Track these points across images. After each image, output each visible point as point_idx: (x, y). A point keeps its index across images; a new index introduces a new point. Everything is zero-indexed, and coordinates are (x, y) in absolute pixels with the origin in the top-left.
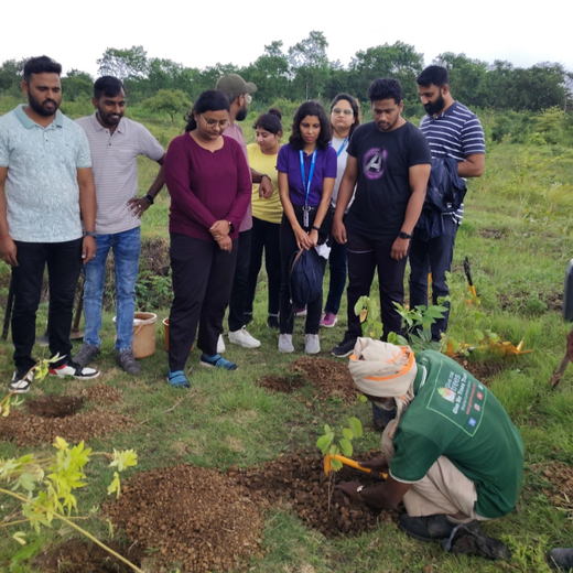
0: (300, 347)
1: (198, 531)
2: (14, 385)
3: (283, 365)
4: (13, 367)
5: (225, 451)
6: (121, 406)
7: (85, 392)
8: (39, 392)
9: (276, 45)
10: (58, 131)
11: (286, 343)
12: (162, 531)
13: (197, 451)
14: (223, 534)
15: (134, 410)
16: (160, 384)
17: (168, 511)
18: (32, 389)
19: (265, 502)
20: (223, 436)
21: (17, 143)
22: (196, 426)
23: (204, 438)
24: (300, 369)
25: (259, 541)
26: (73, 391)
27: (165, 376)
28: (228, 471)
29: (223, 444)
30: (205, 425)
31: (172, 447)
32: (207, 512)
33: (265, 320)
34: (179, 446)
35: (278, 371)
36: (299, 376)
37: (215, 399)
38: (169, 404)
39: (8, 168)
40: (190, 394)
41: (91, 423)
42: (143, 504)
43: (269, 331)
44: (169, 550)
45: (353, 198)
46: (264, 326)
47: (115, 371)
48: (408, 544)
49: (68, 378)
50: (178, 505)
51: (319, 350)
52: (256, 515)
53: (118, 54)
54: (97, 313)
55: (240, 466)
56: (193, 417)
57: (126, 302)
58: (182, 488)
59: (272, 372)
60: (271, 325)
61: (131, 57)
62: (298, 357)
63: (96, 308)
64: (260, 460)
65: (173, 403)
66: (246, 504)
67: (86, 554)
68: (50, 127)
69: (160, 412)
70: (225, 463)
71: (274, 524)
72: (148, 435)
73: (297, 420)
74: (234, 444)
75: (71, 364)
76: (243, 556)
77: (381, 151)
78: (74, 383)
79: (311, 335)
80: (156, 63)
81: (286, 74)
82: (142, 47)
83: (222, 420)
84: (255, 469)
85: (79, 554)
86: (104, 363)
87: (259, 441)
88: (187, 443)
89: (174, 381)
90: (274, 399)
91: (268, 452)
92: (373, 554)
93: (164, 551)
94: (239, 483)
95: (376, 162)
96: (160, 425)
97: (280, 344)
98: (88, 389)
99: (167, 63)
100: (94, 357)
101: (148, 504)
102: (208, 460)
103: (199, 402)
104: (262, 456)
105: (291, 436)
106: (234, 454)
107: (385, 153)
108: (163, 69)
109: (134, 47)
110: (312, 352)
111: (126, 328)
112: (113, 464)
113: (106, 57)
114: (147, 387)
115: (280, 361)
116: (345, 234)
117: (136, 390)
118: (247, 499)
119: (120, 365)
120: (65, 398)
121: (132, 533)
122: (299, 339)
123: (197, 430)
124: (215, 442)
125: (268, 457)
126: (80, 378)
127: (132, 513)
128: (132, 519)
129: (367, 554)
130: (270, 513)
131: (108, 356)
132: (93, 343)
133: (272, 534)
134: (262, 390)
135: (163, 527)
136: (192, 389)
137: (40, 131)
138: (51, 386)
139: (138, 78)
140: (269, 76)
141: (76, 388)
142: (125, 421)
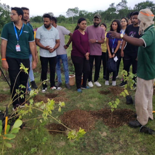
0: (111, 84)
1: (80, 123)
2: (43, 91)
3: (106, 88)
4: (42, 87)
5: (89, 107)
6: (66, 96)
7: (58, 93)
8: (48, 93)
9: (113, 4)
10: (52, 31)
11: (107, 83)
12: (72, 123)
13: (82, 107)
14: (86, 124)
15: (69, 97)
16: (75, 92)
17: (74, 118)
18: (46, 92)
19: (97, 118)
20: (88, 104)
21: (42, 34)
22: (83, 101)
23: (84, 104)
24: (110, 89)
25: (94, 126)
26: (55, 93)
27: (77, 90)
28: (89, 111)
29: (88, 105)
30: (85, 101)
31: (76, 106)
32: (82, 119)
33: (102, 77)
34: (78, 105)
35: (104, 90)
36: (109, 91)
37: (87, 95)
38: (77, 96)
39: (40, 39)
40: (82, 94)
41: (59, 99)
42: (68, 117)
43: (103, 80)
44: (73, 126)
45: (126, 45)
46: (102, 79)
47: (65, 89)
48: (130, 130)
49: (54, 90)
50: (76, 117)
51: (115, 85)
52: (94, 121)
53: (71, 10)
54: (60, 74)
55: (92, 110)
56: (82, 99)
57: (66, 72)
58: (77, 114)
59: (103, 90)
60: (104, 79)
61: (75, 10)
62: (110, 86)
63: (59, 73)
64: (97, 109)
65: (78, 96)
66: (92, 118)
67: (56, 126)
68: (50, 30)
69: (74, 98)
70: (88, 109)
71: (98, 123)
72: (71, 103)
73: (107, 101)
74: (91, 105)
75: (55, 86)
76: (90, 129)
77: (134, 32)
78: (55, 91)
79: (113, 81)
80: (81, 11)
81: (116, 12)
82: (77, 7)
83: (89, 100)
84: (95, 111)
85: (54, 126)
86: (63, 87)
87: (97, 105)
88: (80, 105)
89: (79, 91)
90: (102, 96)
91: (99, 108)
92: (121, 131)
93: (72, 127)
94: (91, 114)
95: (133, 35)
96: (74, 101)
97: (106, 83)
98: (59, 92)
99: (84, 11)
100: (60, 85)
101: (69, 117)
102: (85, 109)
103: (84, 96)
104: (97, 108)
105: (105, 105)
106: (91, 108)
107: (135, 33)
108: (83, 13)
109: (75, 8)
110: (114, 85)
111: (67, 78)
112: (59, 105)
113: (68, 11)
114: (72, 92)
115: (105, 87)
116: (123, 54)
117: (69, 93)
118: (92, 117)
119: (66, 87)
120: (53, 94)
121: (66, 123)
122: (111, 82)
123: (83, 102)
124: (87, 105)
125: (99, 109)
126: (57, 90)
127: (66, 119)
128: (66, 120)
129: (120, 131)
130: (97, 121)
131: (64, 85)
132: (60, 81)
133: (97, 125)
134: (99, 94)
135: (72, 122)
136: (82, 93)
137: (48, 31)
138: (51, 91)
139: (76, 16)
140: (111, 13)
141: (56, 92)
142: (66, 99)
